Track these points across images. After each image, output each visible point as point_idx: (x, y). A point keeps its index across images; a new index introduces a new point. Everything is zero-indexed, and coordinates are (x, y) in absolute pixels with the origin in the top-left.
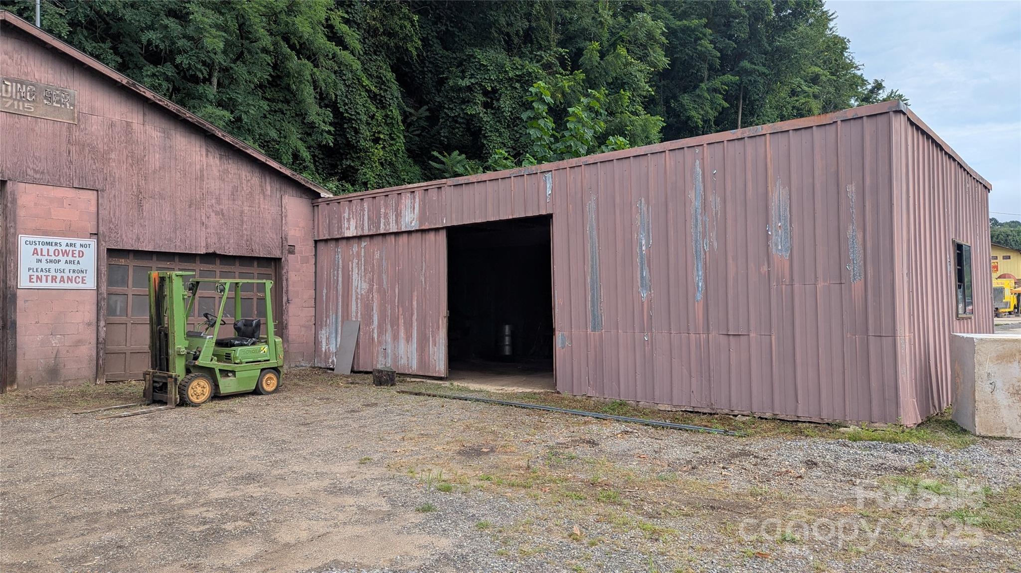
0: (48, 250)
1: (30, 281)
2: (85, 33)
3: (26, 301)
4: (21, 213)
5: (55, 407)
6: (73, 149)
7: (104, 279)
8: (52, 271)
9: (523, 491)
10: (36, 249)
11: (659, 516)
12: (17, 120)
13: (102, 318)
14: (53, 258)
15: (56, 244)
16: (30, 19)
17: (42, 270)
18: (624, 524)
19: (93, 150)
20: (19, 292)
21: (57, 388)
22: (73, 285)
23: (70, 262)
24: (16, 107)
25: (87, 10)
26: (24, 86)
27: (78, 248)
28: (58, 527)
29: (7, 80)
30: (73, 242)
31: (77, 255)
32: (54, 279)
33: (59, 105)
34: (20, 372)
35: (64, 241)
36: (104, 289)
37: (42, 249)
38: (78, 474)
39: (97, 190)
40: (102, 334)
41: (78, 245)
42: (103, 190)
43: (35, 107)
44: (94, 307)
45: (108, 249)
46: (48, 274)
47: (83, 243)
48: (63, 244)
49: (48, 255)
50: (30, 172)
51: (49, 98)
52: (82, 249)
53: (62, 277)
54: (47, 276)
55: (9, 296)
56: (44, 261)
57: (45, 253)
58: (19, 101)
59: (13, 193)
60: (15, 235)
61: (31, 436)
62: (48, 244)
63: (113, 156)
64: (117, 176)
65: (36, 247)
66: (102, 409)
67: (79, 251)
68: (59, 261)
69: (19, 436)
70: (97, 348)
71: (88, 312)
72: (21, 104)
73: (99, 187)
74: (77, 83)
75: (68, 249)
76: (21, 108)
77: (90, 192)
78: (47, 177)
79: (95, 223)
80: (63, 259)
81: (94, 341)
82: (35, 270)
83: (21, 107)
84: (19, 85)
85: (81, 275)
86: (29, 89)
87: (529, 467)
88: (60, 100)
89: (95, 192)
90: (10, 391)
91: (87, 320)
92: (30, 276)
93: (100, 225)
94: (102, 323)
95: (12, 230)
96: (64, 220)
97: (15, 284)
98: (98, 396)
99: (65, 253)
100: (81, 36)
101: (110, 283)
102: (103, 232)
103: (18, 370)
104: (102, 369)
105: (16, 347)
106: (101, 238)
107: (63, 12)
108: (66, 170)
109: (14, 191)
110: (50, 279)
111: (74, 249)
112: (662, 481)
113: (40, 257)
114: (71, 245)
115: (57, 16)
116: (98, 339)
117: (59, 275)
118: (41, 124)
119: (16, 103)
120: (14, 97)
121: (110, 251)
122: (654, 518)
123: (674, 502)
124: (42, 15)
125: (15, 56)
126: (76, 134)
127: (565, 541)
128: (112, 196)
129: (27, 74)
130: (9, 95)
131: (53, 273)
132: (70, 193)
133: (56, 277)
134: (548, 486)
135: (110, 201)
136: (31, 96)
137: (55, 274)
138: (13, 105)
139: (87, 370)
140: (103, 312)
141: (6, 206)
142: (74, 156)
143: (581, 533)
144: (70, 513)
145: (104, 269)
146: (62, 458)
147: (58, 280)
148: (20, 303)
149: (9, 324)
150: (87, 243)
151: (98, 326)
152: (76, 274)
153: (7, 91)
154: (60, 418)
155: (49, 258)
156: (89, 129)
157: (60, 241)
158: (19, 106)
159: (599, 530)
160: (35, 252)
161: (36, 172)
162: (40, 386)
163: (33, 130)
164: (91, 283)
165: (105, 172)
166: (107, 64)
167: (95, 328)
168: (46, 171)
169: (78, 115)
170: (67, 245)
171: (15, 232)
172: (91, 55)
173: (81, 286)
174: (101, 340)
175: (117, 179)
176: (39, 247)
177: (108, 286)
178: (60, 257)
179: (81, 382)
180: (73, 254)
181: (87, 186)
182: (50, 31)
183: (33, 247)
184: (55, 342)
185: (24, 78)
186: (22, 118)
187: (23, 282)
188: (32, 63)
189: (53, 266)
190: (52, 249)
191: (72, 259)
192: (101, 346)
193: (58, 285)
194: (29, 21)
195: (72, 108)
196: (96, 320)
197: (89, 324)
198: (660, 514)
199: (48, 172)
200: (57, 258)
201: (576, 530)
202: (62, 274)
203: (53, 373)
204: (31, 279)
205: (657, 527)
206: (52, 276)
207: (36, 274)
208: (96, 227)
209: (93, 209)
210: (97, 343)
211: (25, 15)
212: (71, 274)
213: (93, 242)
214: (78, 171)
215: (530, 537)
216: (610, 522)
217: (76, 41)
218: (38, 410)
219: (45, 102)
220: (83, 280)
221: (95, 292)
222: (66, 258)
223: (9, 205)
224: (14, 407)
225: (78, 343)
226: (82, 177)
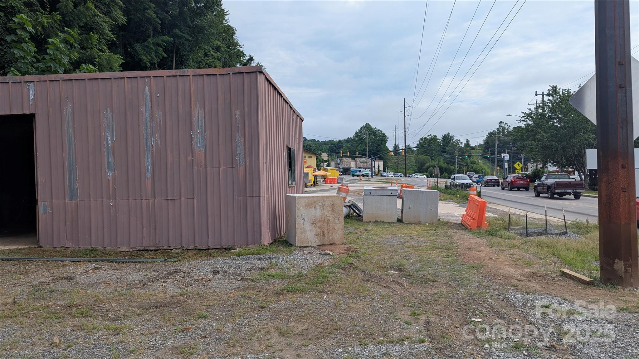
9: (10, 321)
11: (120, 319)
18: (94, 329)
87: (15, 302)
112: (122, 296)
122: (116, 320)
123: (130, 308)
127: (46, 349)
134: (32, 313)
143: (60, 341)
159: (74, 336)
198: (120, 318)
201: (56, 339)
205: (118, 326)
215: (16, 352)
216: (83, 329)
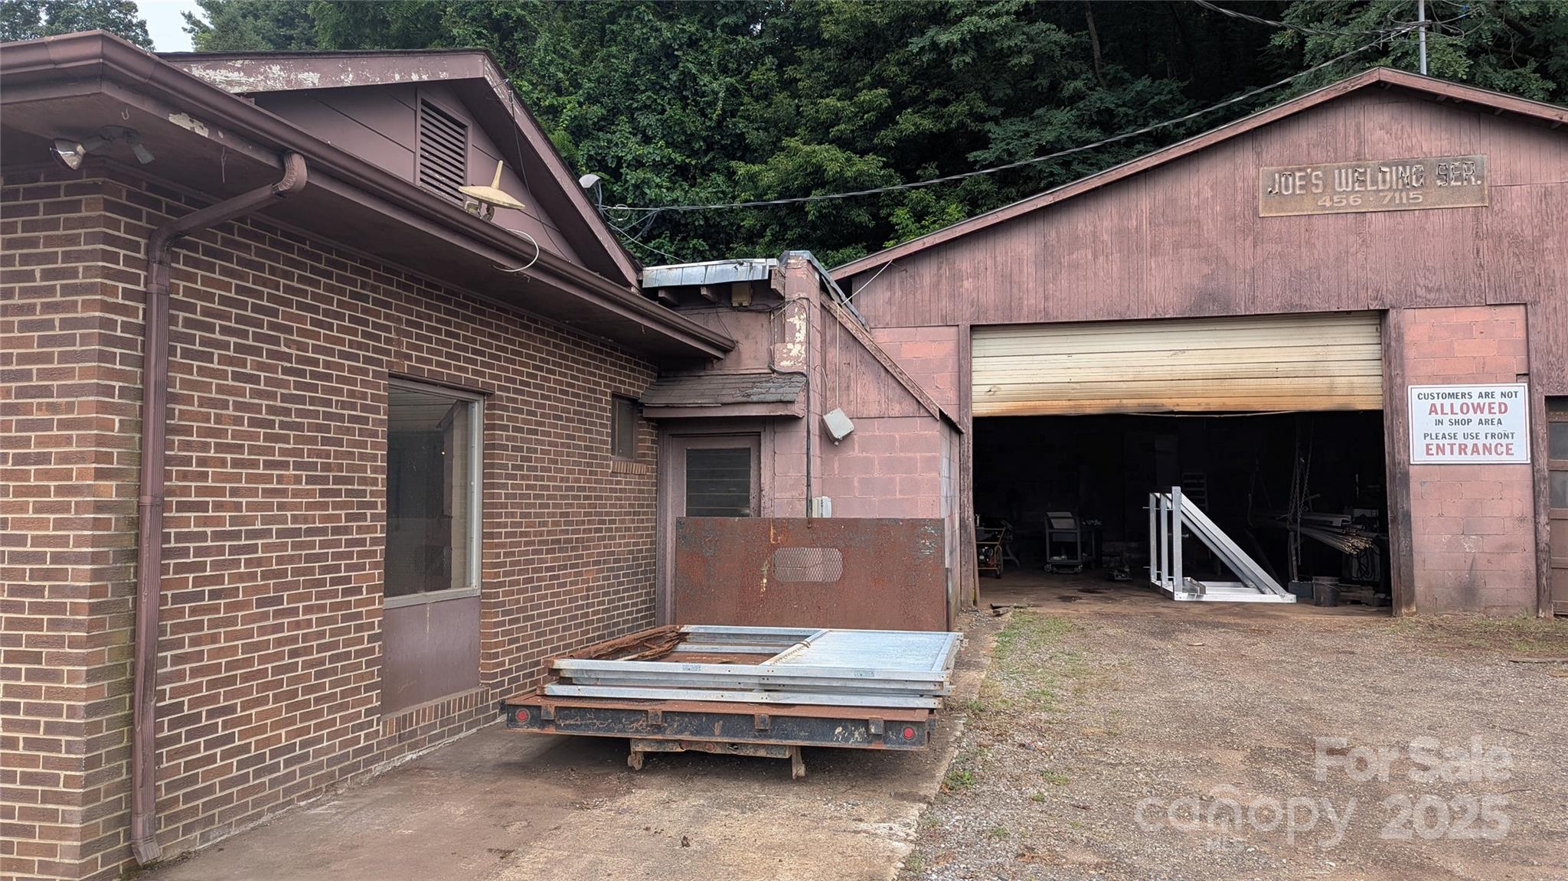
0: (1452, 405)
1: (1428, 454)
2: (1493, 59)
3: (1423, 483)
4: (1410, 353)
5: (1478, 647)
6: (1484, 245)
7: (1543, 446)
8: (1460, 436)
10: (1433, 405)
12: (1399, 219)
13: (1541, 510)
14: (1460, 416)
15: (1463, 395)
16: (1412, 68)
17: (1444, 436)
19: (1517, 240)
20: (1412, 469)
21: (1476, 617)
22: (1493, 458)
23: (1487, 422)
24: (1397, 202)
25: (1495, 22)
26: (1408, 167)
27: (1498, 399)
28: (1529, 842)
29: (1384, 165)
30: (1489, 390)
31: (1496, 410)
32: (1463, 449)
33: (1460, 183)
34: (1419, 587)
35: (1475, 390)
36: (1543, 461)
37: (1442, 405)
38: (1541, 762)
39: (1525, 304)
40: (1545, 537)
41: (1498, 395)
42: (1535, 303)
43: (1424, 195)
44: (1529, 492)
45: (1547, 398)
46: (1453, 441)
47: (1506, 389)
48: (1475, 395)
49: (1452, 413)
50: (1421, 292)
51: (1444, 176)
52: (1504, 400)
53: (1475, 445)
54: (1452, 445)
55: (1399, 475)
56: (1446, 422)
57: (1447, 409)
58: (1401, 191)
59: (1398, 327)
60: (1403, 387)
61: (1453, 688)
62: (1451, 395)
63: (1549, 243)
64: (1558, 275)
65: (1433, 401)
66: (1558, 660)
67: (1500, 404)
68: (1469, 421)
69: (1433, 684)
70: (1537, 558)
71: (1519, 501)
72: (1404, 195)
73: (1528, 299)
74: (1485, 142)
75: (1482, 401)
76: (1404, 201)
77: (1513, 308)
78: (1445, 295)
79: (1524, 357)
80: (1475, 417)
81: (1531, 547)
82: (1434, 437)
83: (1403, 199)
84: (1401, 168)
85: (1504, 441)
86: (1414, 169)
88: (1461, 175)
89: (1522, 308)
90: (1407, 614)
91: (1517, 513)
92: (1427, 445)
93: (1533, 359)
94: (1543, 519)
95: (1399, 380)
96: (1475, 358)
97: (1406, 458)
98: (1547, 638)
99: (1479, 408)
100: (1487, 68)
101: (1553, 453)
102: (1538, 370)
103: (1416, 584)
104: (1547, 593)
105: (1411, 550)
106: (1535, 381)
107: (1458, 41)
108: (1474, 280)
109: (1399, 322)
110: (1456, 448)
111: (1491, 400)
113: (1440, 417)
114: (1487, 395)
115: (1451, 49)
116: (1537, 544)
117: (1470, 443)
118: (1435, 218)
119: (1397, 195)
120: (1395, 187)
121: (1551, 400)
124: (1428, 56)
125: (1394, 127)
126: (1487, 220)
128: (1550, 309)
129: (1410, 150)
130: (1388, 186)
131: (1460, 440)
132: (1482, 315)
133: (1466, 446)
135: (1547, 319)
136: (1418, 180)
137: (1464, 441)
138: (1393, 198)
139: (1524, 595)
140: (1542, 501)
141: (1389, 345)
142: (1486, 257)
144: (1543, 823)
145: (1542, 431)
146: (1508, 731)
147: (1469, 450)
148: (1414, 486)
149: (1400, 517)
150: (1513, 390)
151: (1536, 523)
152: (1497, 441)
153: (1384, 181)
154: (1490, 666)
155: (1453, 417)
156: (1508, 209)
157: (1470, 390)
158: (1401, 199)
160: (1433, 409)
161: (1429, 290)
162: (1449, 612)
163: (1423, 229)
164: (1521, 453)
165: (1537, 271)
166: (1531, 98)
167: (1532, 526)
168: (1443, 286)
169: (1490, 192)
170: (1481, 395)
171: (1404, 382)
172: (1503, 90)
173: (1505, 458)
174: (1542, 545)
175: (1557, 281)
176: (1438, 402)
177: (1550, 456)
178: (1471, 415)
179: (1512, 611)
180: (1490, 408)
181: (1508, 299)
182: (1440, 75)
183: (1430, 401)
184: (1468, 545)
185: (1407, 156)
186: (1406, 215)
187: (1418, 454)
188: (1417, 130)
189: (1460, 430)
190: (1457, 403)
191: (1490, 417)
192: (1543, 556)
193: (1468, 458)
194: (1411, 71)
195: (1479, 182)
196: (1533, 514)
197: (1522, 520)
199: (1447, 287)
200: (1466, 417)
202: (1475, 441)
203: (1468, 593)
204: (1428, 450)
206: (1460, 445)
207: (1435, 442)
208: (1526, 363)
209: (1521, 335)
210: (1537, 551)
211: (1403, 65)
212: (1489, 441)
213: (1522, 388)
214: (1492, 279)
217: (1479, 78)
218: (1453, 649)
219: (1439, 183)
220: (1508, 449)
221: (1529, 469)
222: (1479, 415)
223: (1393, 343)
224: (1418, 639)
225: (1506, 549)
226: (1500, 287)
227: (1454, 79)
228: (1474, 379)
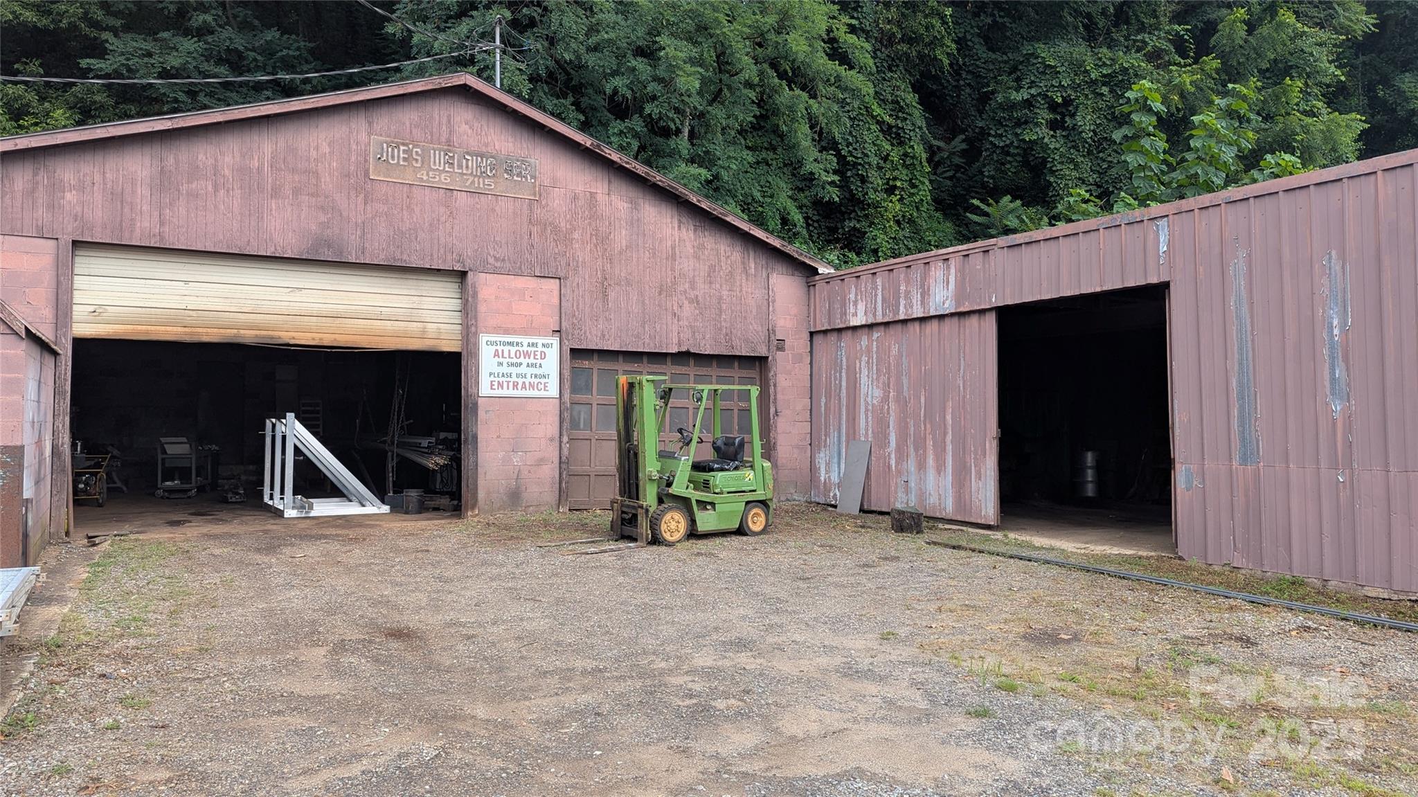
0: (509, 351)
1: (492, 389)
2: (546, 88)
3: (487, 412)
4: (482, 308)
5: (517, 538)
6: (534, 229)
7: (567, 385)
8: (514, 375)
9: (1132, 704)
10: (497, 350)
11: (1377, 770)
12: (477, 200)
13: (565, 433)
14: (515, 360)
15: (517, 344)
16: (490, 80)
17: (503, 376)
18: (1311, 775)
19: (556, 230)
20: (480, 401)
21: (519, 515)
22: (535, 393)
23: (532, 365)
24: (476, 185)
25: (547, 60)
26: (484, 159)
27: (540, 348)
28: (531, 682)
29: (468, 153)
30: (535, 341)
31: (539, 357)
32: (515, 386)
33: (520, 179)
34: (481, 494)
35: (525, 340)
36: (567, 396)
37: (503, 350)
38: (547, 620)
39: (560, 279)
40: (565, 452)
41: (540, 345)
42: (566, 278)
43: (496, 183)
44: (557, 419)
45: (571, 349)
46: (509, 379)
47: (545, 342)
48: (525, 344)
49: (509, 357)
50: (491, 260)
51: (509, 171)
52: (544, 349)
53: (524, 383)
54: (508, 382)
55: (470, 405)
56: (505, 364)
57: (506, 354)
58: (479, 177)
59: (474, 286)
60: (476, 334)
61: (495, 571)
62: (510, 344)
63: (576, 235)
64: (580, 260)
65: (497, 348)
66: (567, 543)
67: (541, 352)
68: (521, 364)
69: (483, 569)
70: (560, 467)
71: (549, 426)
72: (481, 180)
73: (562, 275)
74: (538, 150)
75: (530, 349)
76: (481, 186)
77: (552, 280)
78: (508, 265)
79: (558, 318)
80: (525, 361)
81: (556, 461)
82: (496, 375)
83: (480, 184)
84: (479, 159)
85: (543, 381)
86: (489, 162)
87: (1138, 669)
88: (521, 172)
89: (557, 281)
90: (471, 516)
91: (549, 435)
92: (492, 382)
93: (563, 320)
94: (565, 439)
95: (473, 329)
96: (526, 316)
97: (476, 391)
98: (562, 527)
99: (527, 355)
100: (541, 94)
101: (574, 390)
102: (566, 329)
103: (479, 492)
104: (565, 494)
105: (477, 465)
106: (564, 336)
107: (523, 67)
108: (527, 255)
109: (475, 282)
110: (511, 384)
111: (536, 349)
112: (1380, 712)
113: (501, 360)
114: (533, 344)
115: (518, 72)
116: (560, 458)
117: (520, 381)
118: (502, 203)
119: (476, 179)
120: (475, 173)
121: (576, 353)
122: (1368, 772)
123: (1404, 750)
124: (502, 73)
125: (476, 125)
126: (537, 211)
127: (1207, 788)
128: (575, 284)
129: (487, 145)
130: (470, 172)
131: (514, 378)
132: (531, 283)
133: (518, 384)
134: (1173, 702)
135: (573, 291)
136: (491, 171)
137: (516, 380)
138: (473, 182)
139: (550, 496)
140: (565, 425)
141: (467, 300)
142: (536, 238)
143: (1236, 781)
144: (542, 666)
145: (567, 373)
146: (529, 600)
147: (520, 386)
148: (481, 413)
149: (470, 439)
150: (550, 342)
151: (561, 442)
152: (538, 380)
153: (467, 167)
154: (523, 551)
155: (510, 360)
156: (551, 205)
157: (522, 340)
158: (479, 183)
159: (1267, 780)
160: (496, 354)
161: (497, 259)
162: (502, 512)
163: (493, 210)
164: (554, 391)
165: (568, 255)
166: (569, 124)
167: (558, 444)
168: (506, 258)
169: (540, 190)
170: (529, 346)
171: (476, 331)
172: (552, 114)
173: (543, 394)
174: (564, 458)
175: (580, 263)
176: (500, 348)
177: (571, 393)
178: (522, 360)
179: (542, 509)
180: (535, 355)
181: (549, 274)
182: (510, 91)
183: (494, 348)
184: (516, 460)
185: (484, 150)
186: (482, 197)
187: (485, 389)
188: (492, 131)
189: (514, 370)
190: (513, 350)
191: (534, 361)
192: (564, 466)
193: (519, 393)
194: (489, 82)
195: (533, 181)
196: (558, 435)
197: (552, 440)
198: (1379, 767)
199: (509, 259)
200: (519, 361)
201: (1227, 773)
202: (524, 380)
203: (515, 497)
204: (492, 385)
205: (1374, 788)
206: (514, 382)
207: (497, 379)
208: (558, 322)
209: (556, 301)
210: (560, 463)
211: (485, 76)
212: (533, 380)
213: (555, 341)
214: (539, 257)
215: (1149, 775)
216: (1287, 770)
217: (536, 101)
218: (501, 540)
219: (506, 176)
220: (545, 387)
221: (558, 401)
222: (527, 360)
223: (470, 299)
224: (476, 535)
225: (540, 462)
226: (544, 263)
227: (519, 96)
228: (525, 332)
